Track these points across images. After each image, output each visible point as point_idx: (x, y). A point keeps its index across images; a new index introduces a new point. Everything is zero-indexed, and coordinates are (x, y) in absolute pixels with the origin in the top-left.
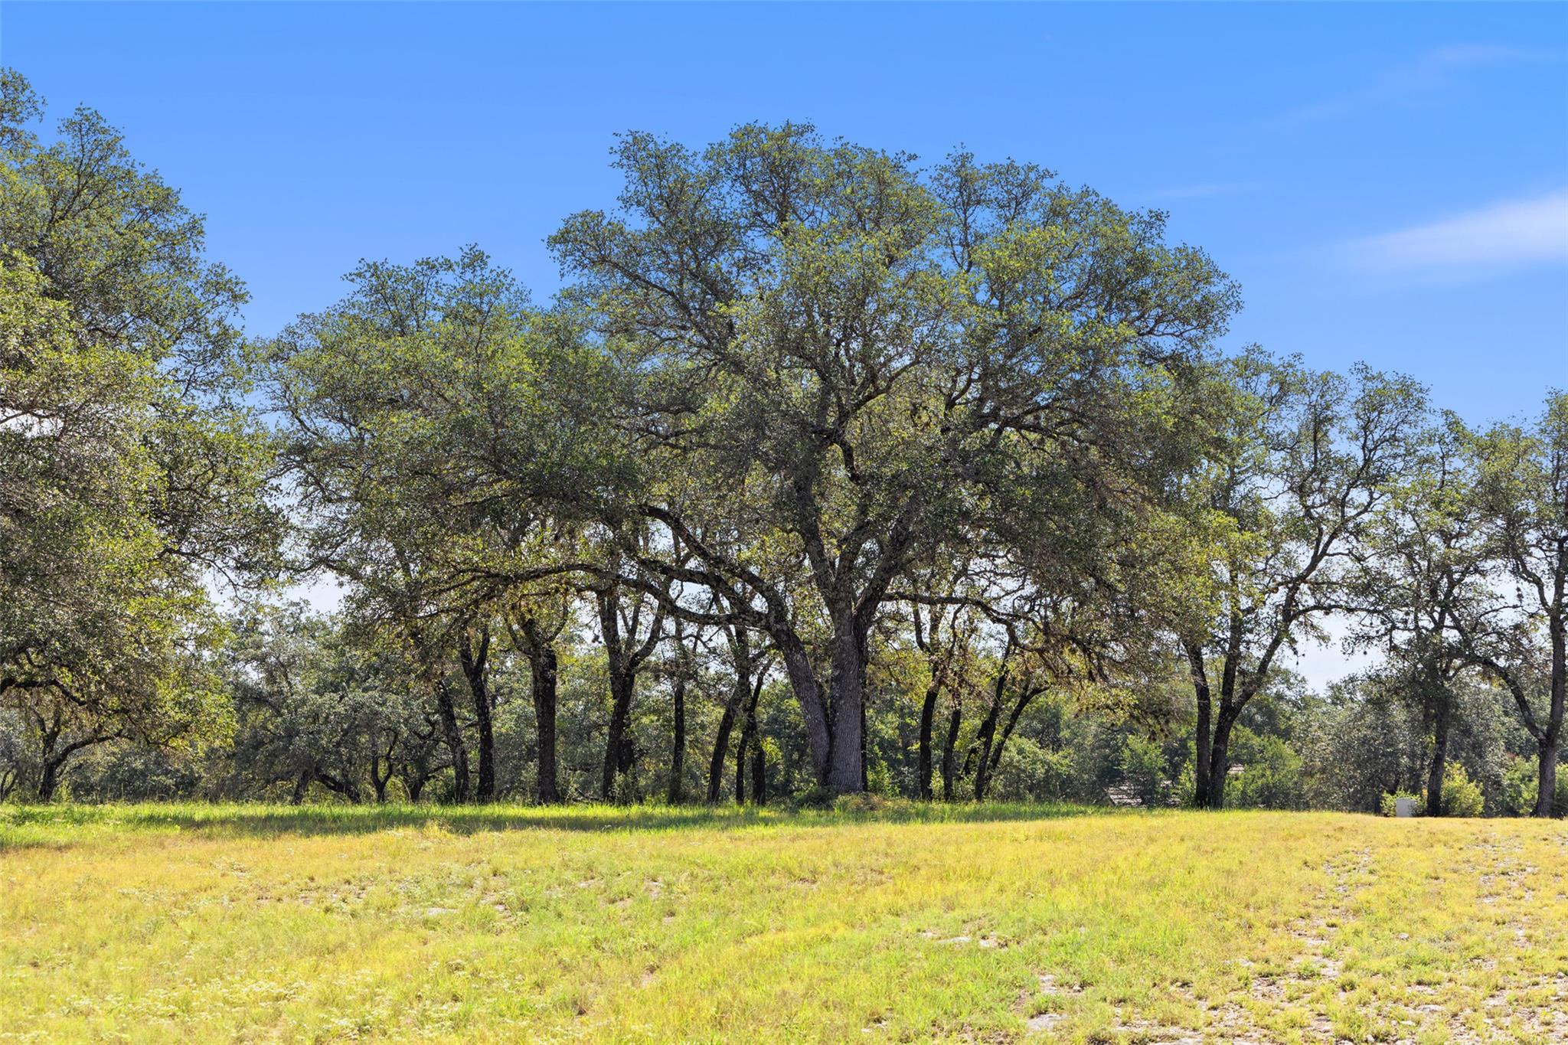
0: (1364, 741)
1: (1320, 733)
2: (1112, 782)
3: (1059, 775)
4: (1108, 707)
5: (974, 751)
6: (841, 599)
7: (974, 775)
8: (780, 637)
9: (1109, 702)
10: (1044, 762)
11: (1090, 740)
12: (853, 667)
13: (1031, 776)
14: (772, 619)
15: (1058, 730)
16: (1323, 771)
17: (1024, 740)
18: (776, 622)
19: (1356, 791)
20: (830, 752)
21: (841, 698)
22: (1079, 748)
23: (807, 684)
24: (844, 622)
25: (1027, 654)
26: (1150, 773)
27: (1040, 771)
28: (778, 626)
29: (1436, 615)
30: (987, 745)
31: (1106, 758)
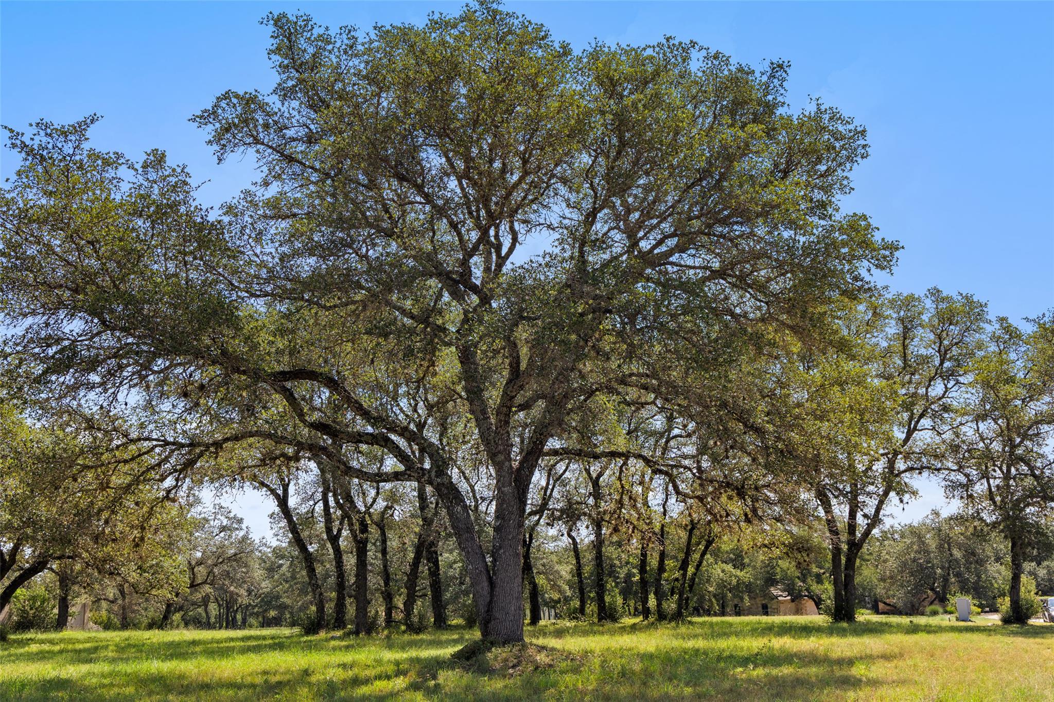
0: (914, 560)
1: (887, 557)
2: (772, 585)
3: (744, 583)
4: (765, 546)
5: (677, 580)
6: (499, 452)
7: (676, 597)
8: (440, 490)
9: (766, 542)
10: (736, 576)
11: (759, 564)
12: (513, 517)
13: (730, 584)
14: (433, 474)
15: (743, 559)
16: (891, 577)
17: (724, 565)
18: (437, 476)
19: (912, 589)
20: (490, 602)
21: (500, 548)
22: (754, 568)
23: (467, 535)
24: (503, 474)
25: (690, 501)
26: (792, 579)
27: (734, 581)
28: (439, 480)
29: (1004, 468)
30: (684, 575)
31: (768, 572)
